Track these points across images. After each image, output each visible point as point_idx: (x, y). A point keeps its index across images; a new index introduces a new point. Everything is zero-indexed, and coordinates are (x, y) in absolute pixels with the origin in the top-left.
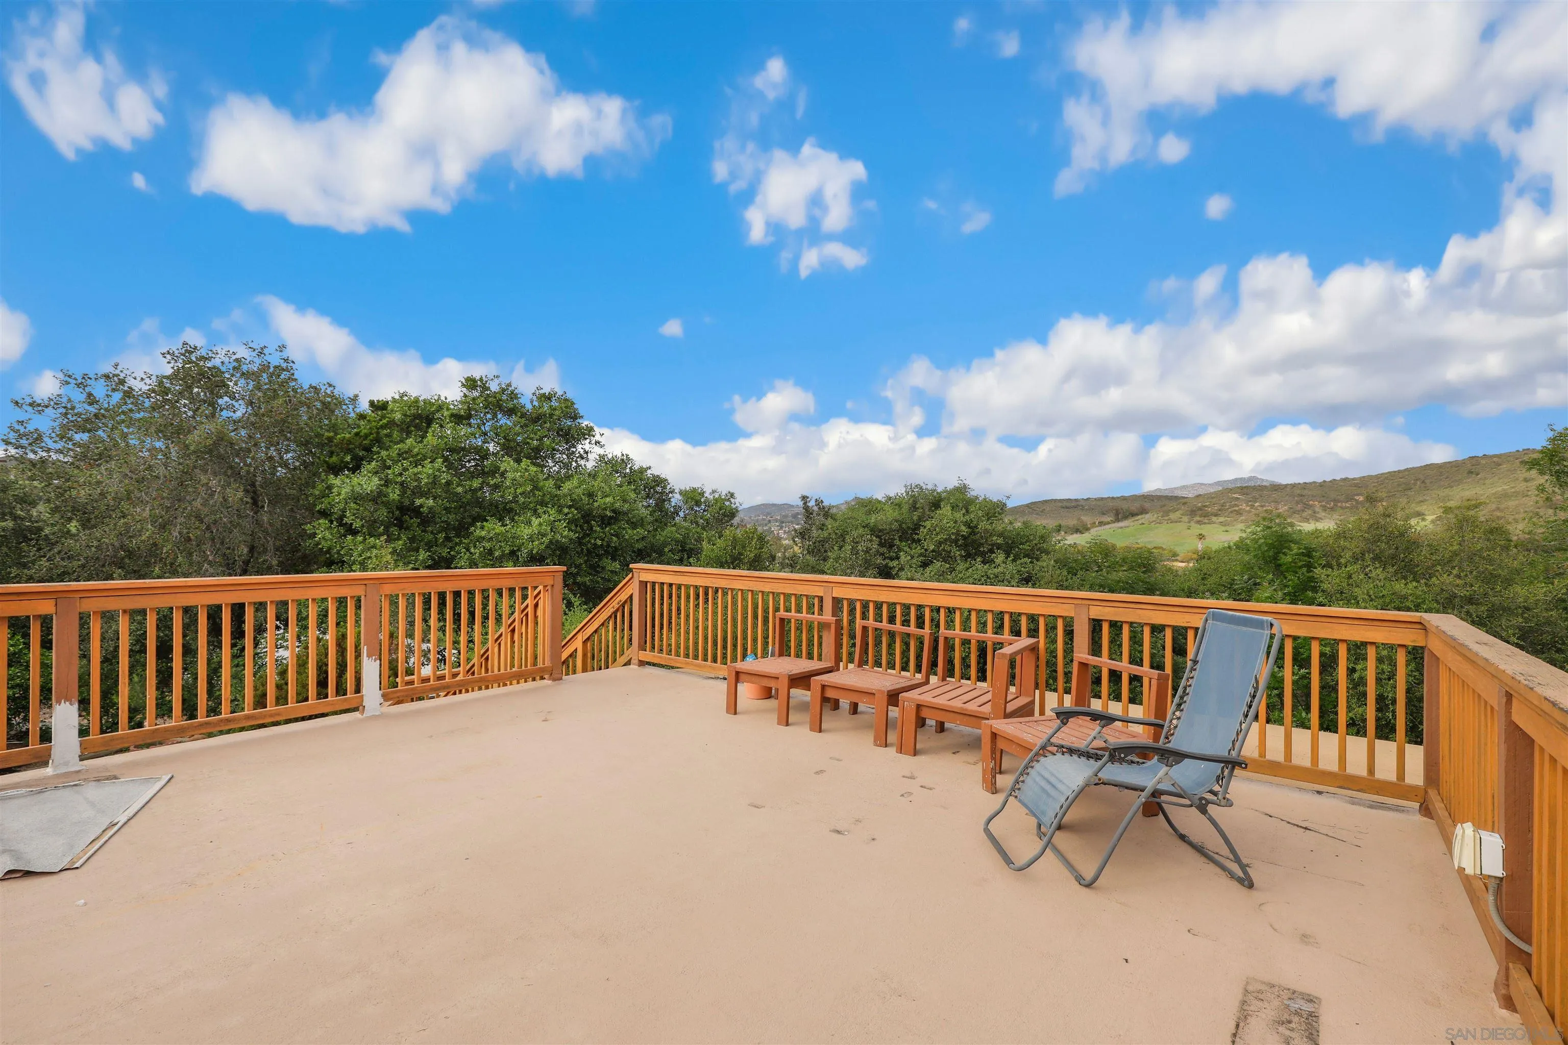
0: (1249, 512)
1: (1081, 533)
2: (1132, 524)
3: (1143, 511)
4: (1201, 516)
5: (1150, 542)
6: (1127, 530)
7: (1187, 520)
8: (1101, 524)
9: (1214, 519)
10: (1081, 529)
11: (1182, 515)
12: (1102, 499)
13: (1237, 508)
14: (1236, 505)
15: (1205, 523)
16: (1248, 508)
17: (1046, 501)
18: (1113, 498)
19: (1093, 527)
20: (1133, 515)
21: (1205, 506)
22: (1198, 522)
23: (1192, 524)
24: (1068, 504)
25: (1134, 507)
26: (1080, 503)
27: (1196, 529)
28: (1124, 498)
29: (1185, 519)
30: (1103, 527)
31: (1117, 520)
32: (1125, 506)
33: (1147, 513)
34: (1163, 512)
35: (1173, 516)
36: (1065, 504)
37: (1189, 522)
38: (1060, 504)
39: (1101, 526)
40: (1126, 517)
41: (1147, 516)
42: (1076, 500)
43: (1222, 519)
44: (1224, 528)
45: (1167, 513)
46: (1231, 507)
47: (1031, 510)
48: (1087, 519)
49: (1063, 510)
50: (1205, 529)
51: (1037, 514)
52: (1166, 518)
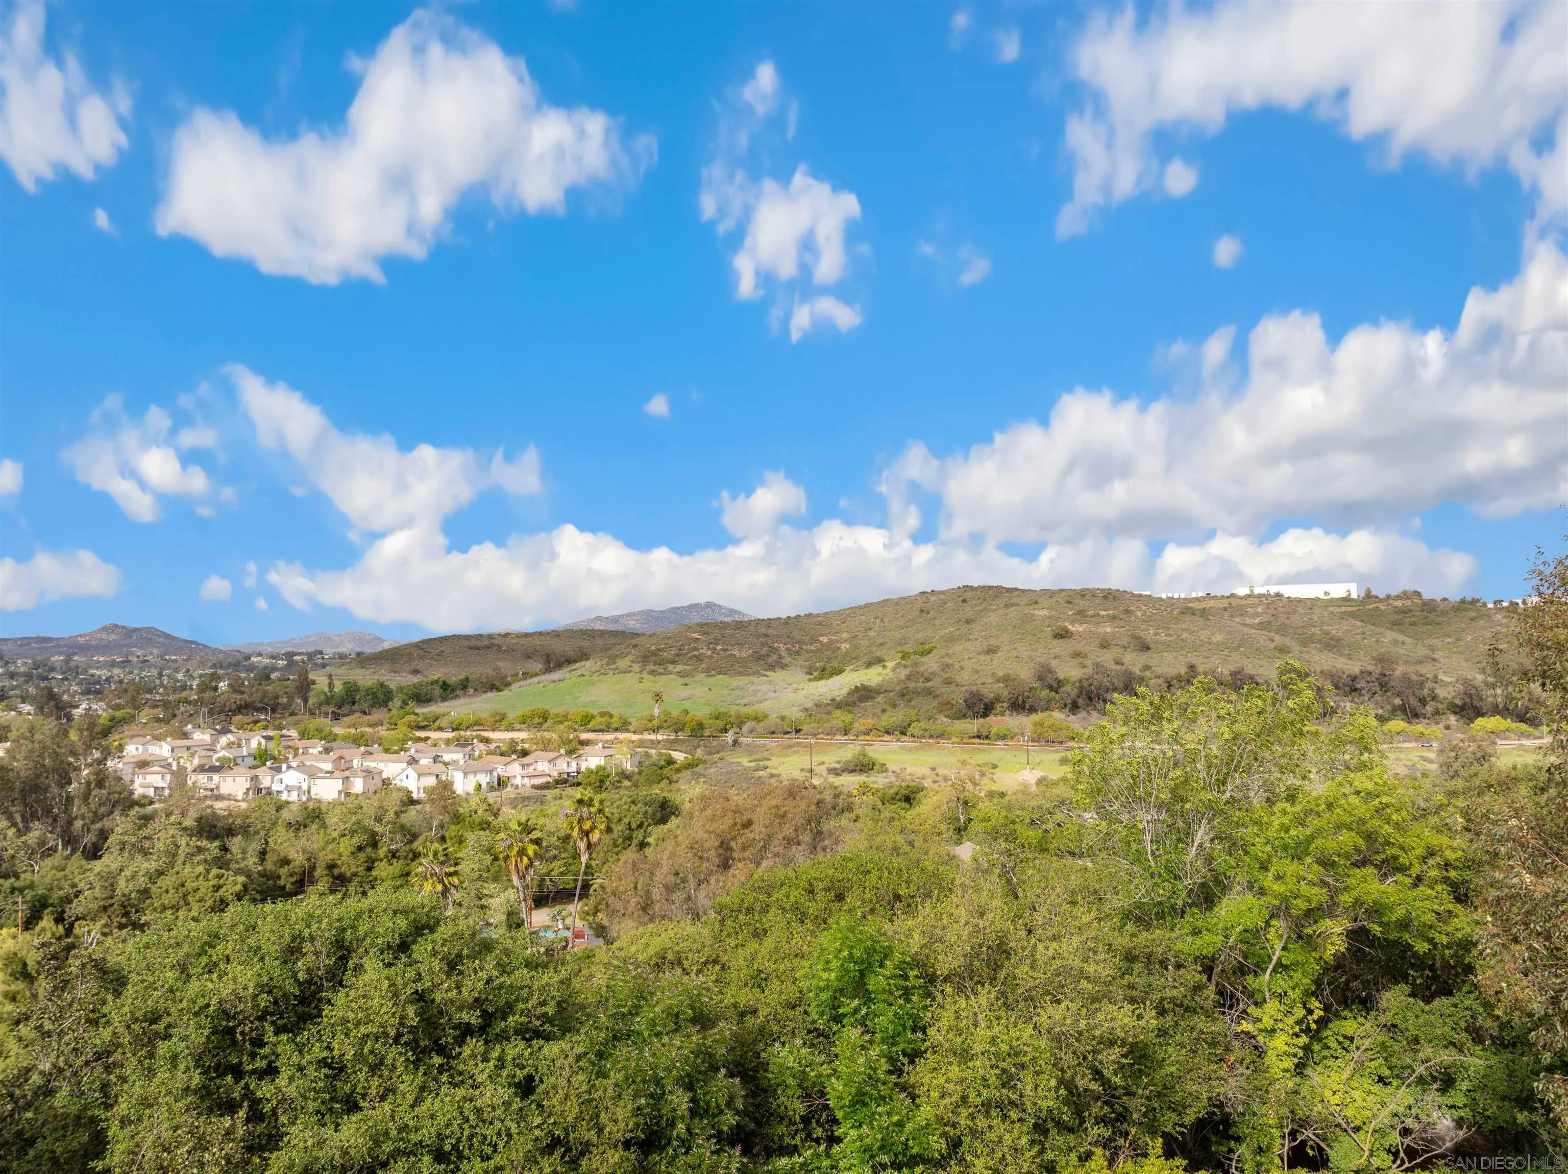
0: (710, 657)
1: (499, 690)
2: (568, 675)
3: (583, 656)
4: (655, 664)
5: (592, 703)
6: (562, 684)
7: (638, 670)
8: (527, 675)
9: (671, 667)
10: (498, 684)
11: (632, 662)
12: (526, 635)
13: (696, 653)
14: (696, 649)
15: (660, 674)
16: (709, 653)
17: (446, 639)
18: (541, 633)
19: (514, 681)
20: (569, 661)
21: (659, 650)
22: (652, 672)
23: (646, 676)
24: (479, 643)
25: (567, 648)
26: (496, 642)
27: (652, 683)
28: (556, 634)
29: (636, 667)
30: (529, 681)
31: (548, 670)
32: (559, 647)
33: (587, 659)
34: (609, 657)
35: (622, 663)
36: (473, 643)
37: (641, 672)
38: (467, 643)
39: (525, 679)
40: (559, 666)
41: (588, 664)
42: (490, 636)
43: (679, 668)
44: (682, 681)
45: (612, 659)
46: (691, 650)
47: (422, 653)
48: (505, 666)
49: (471, 652)
50: (661, 683)
51: (431, 658)
52: (613, 667)
